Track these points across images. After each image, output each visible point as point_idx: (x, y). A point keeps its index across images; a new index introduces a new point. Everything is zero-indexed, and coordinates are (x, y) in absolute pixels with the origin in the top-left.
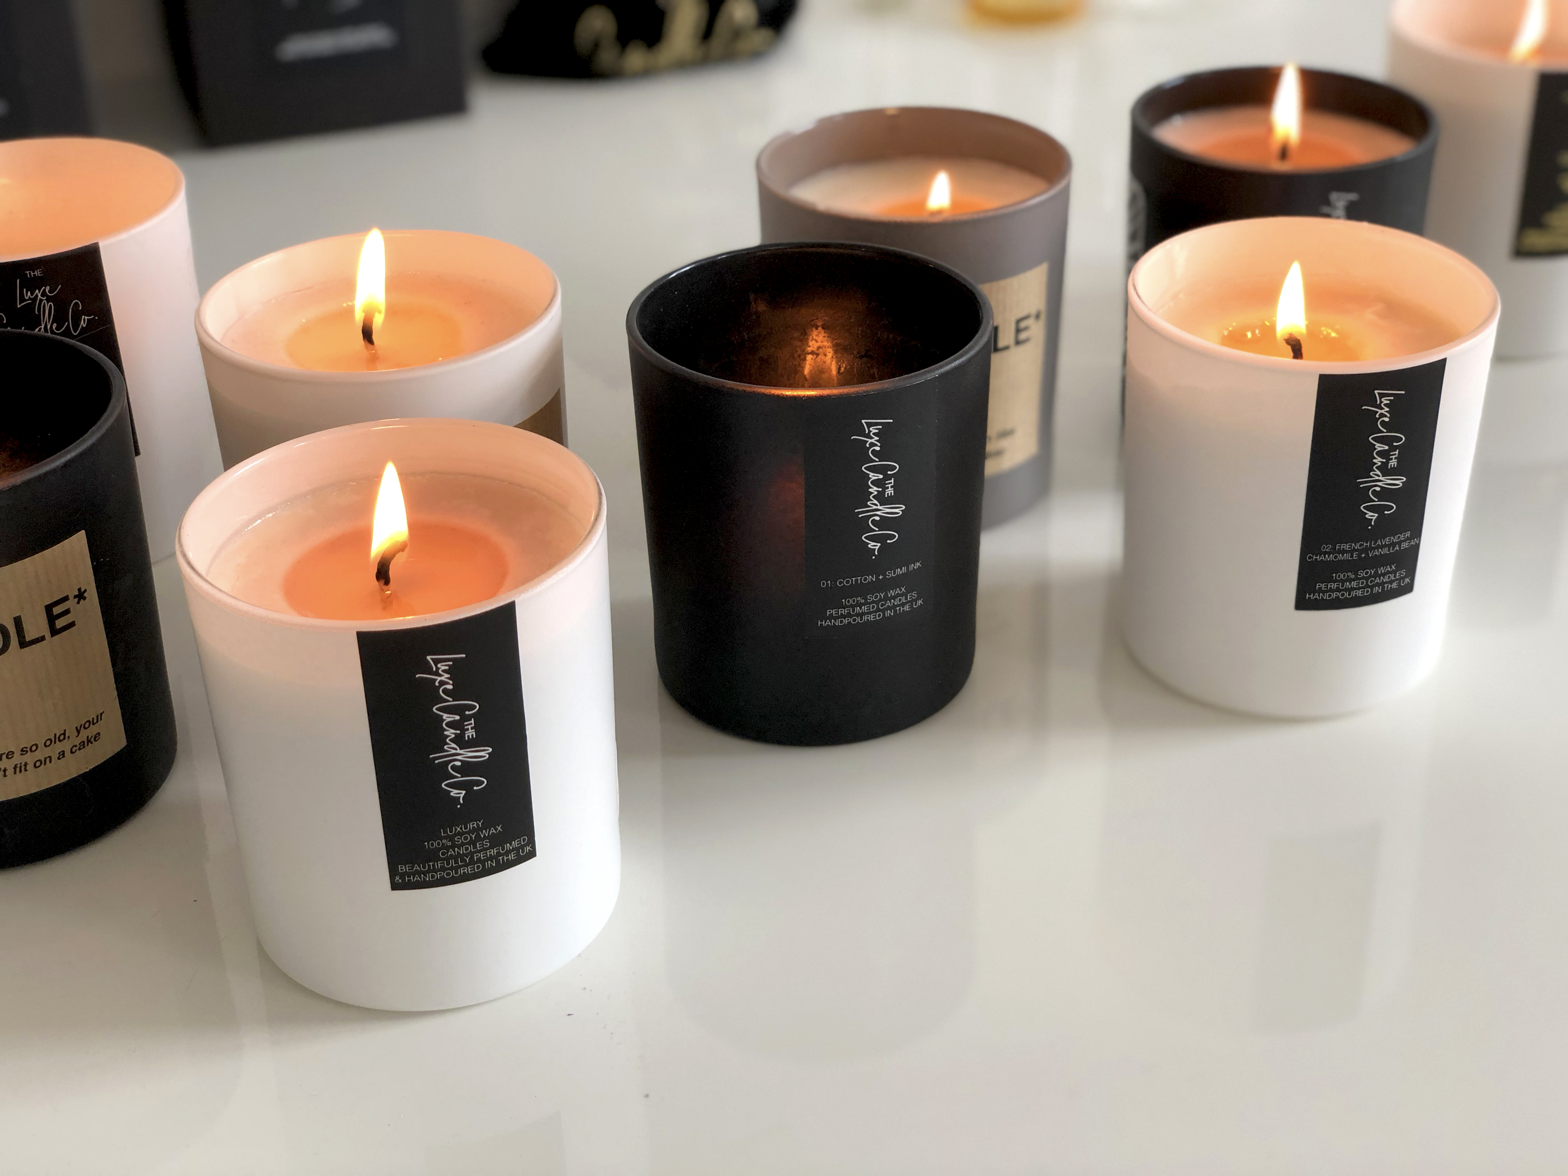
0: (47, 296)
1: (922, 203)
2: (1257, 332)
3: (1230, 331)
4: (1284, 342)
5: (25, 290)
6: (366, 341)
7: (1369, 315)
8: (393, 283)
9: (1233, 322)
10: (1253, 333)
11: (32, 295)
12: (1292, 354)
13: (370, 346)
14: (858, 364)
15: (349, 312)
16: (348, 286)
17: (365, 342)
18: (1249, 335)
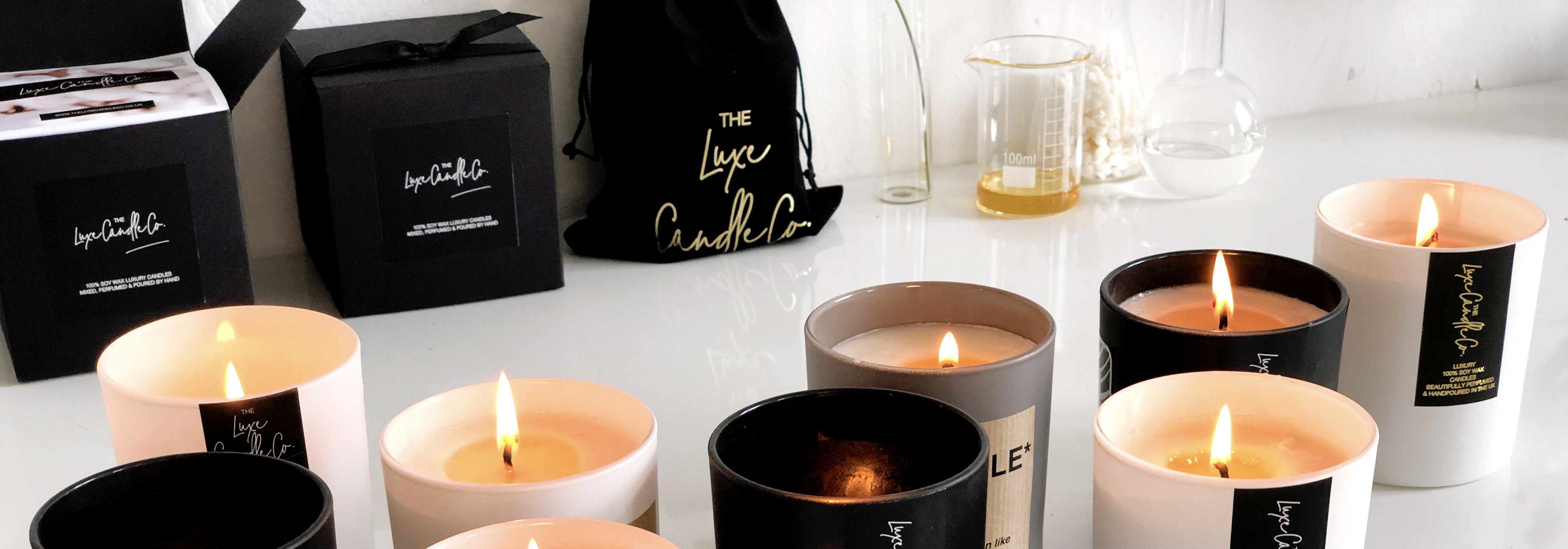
0: (257, 428)
1: (936, 360)
2: (1196, 459)
3: (1174, 458)
4: (1214, 466)
5: (240, 424)
6: (506, 462)
7: (1281, 447)
8: (524, 420)
9: (1177, 451)
10: (1193, 460)
11: (245, 428)
12: (1220, 476)
13: (509, 467)
14: (885, 483)
15: (492, 442)
16: (490, 422)
17: (505, 464)
18: (1190, 461)
